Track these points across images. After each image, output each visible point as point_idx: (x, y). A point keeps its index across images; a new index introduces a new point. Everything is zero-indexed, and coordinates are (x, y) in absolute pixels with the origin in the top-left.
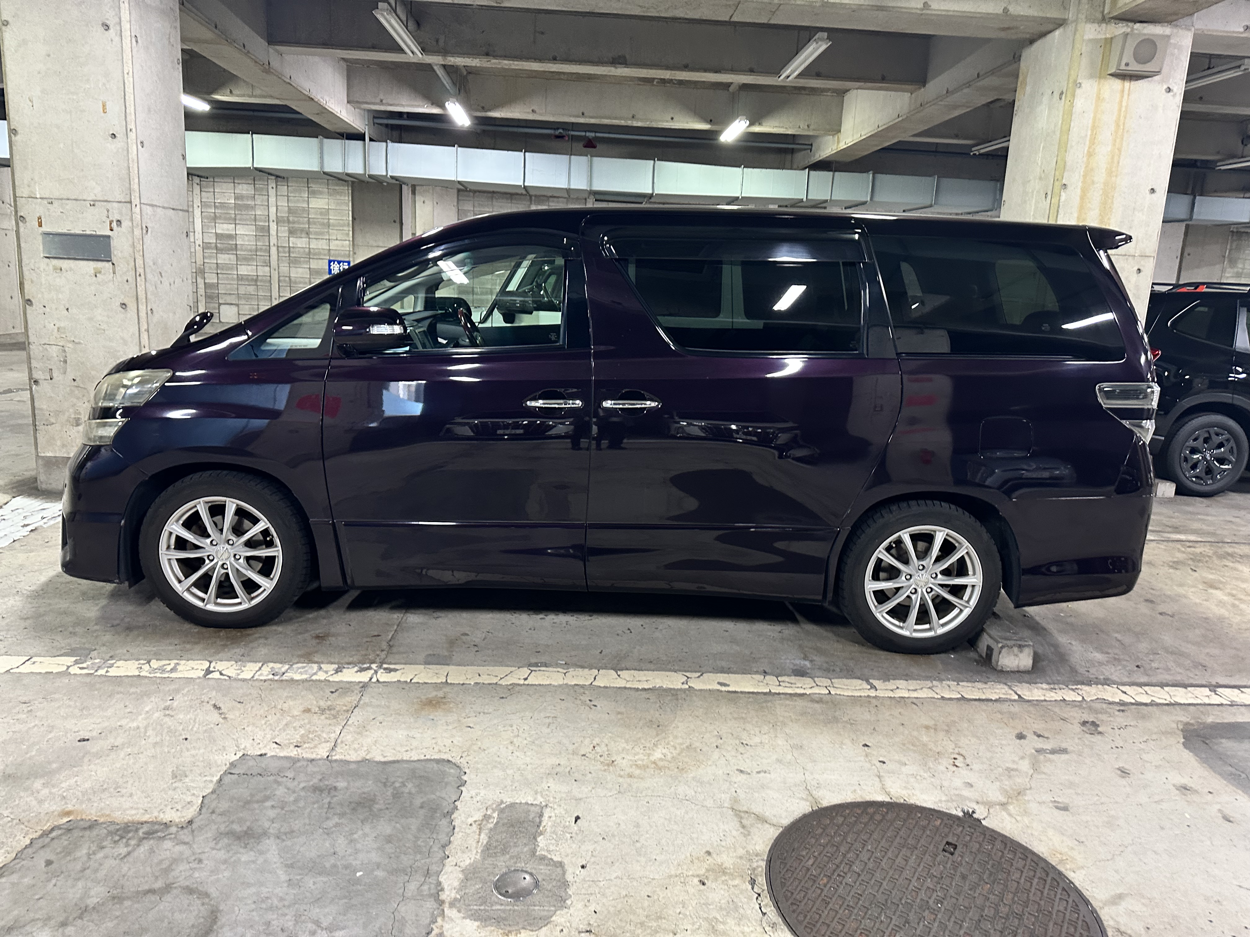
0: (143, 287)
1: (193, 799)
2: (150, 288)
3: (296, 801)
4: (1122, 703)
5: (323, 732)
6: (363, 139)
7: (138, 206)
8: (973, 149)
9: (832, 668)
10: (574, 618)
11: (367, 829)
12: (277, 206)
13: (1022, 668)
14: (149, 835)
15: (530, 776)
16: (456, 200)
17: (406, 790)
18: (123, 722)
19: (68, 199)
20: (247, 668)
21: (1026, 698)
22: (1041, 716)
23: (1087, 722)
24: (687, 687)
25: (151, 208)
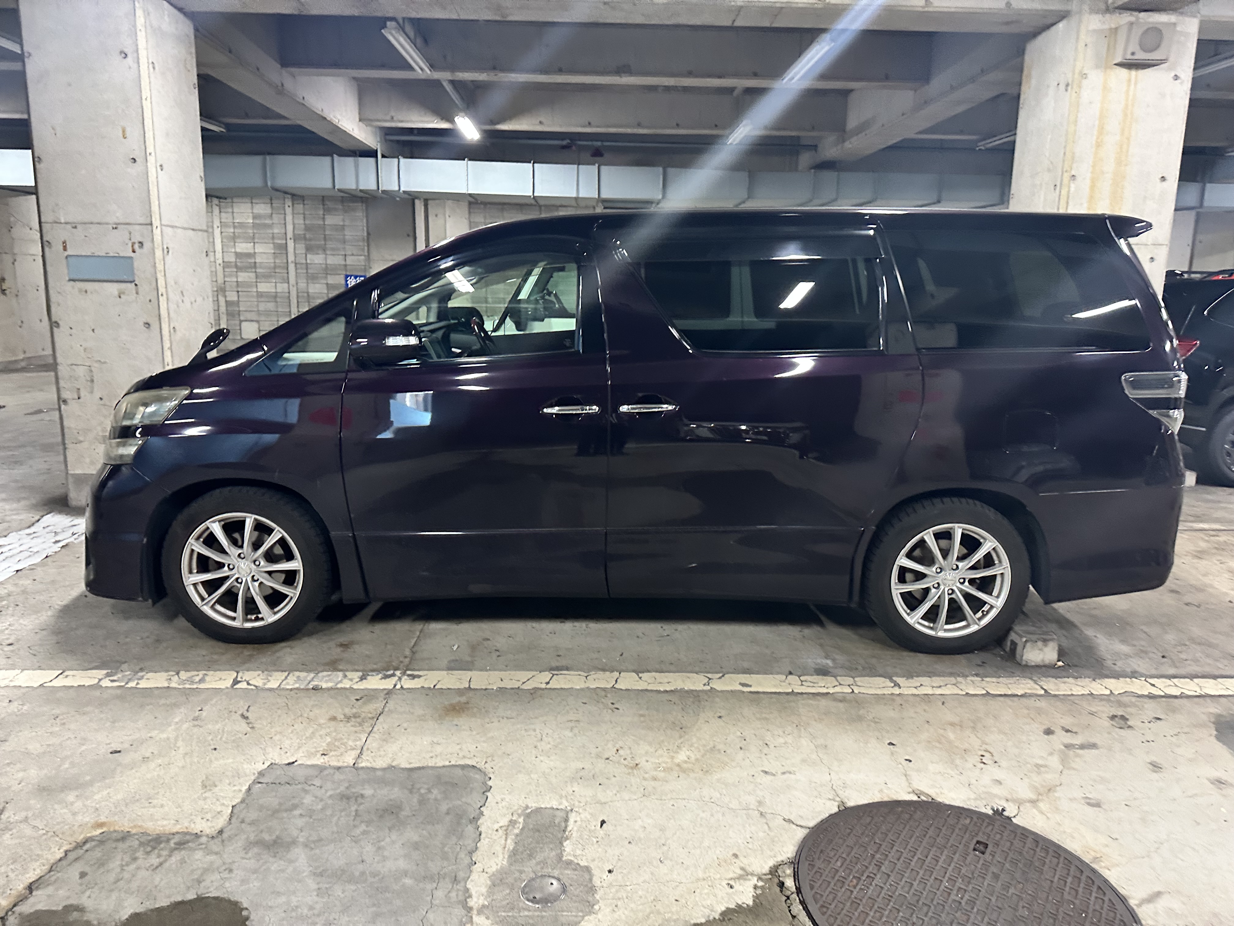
0: (165, 305)
1: (223, 808)
2: (172, 307)
3: (323, 809)
4: (1151, 697)
5: (348, 739)
6: (377, 157)
7: (159, 228)
8: (980, 144)
11: (394, 836)
12: (294, 224)
13: (1047, 662)
14: (181, 845)
15: (554, 780)
16: (467, 212)
17: (432, 796)
18: (154, 733)
19: (92, 223)
20: (274, 677)
21: (1052, 693)
22: (1069, 711)
23: (1116, 716)
24: (709, 688)
25: (170, 229)
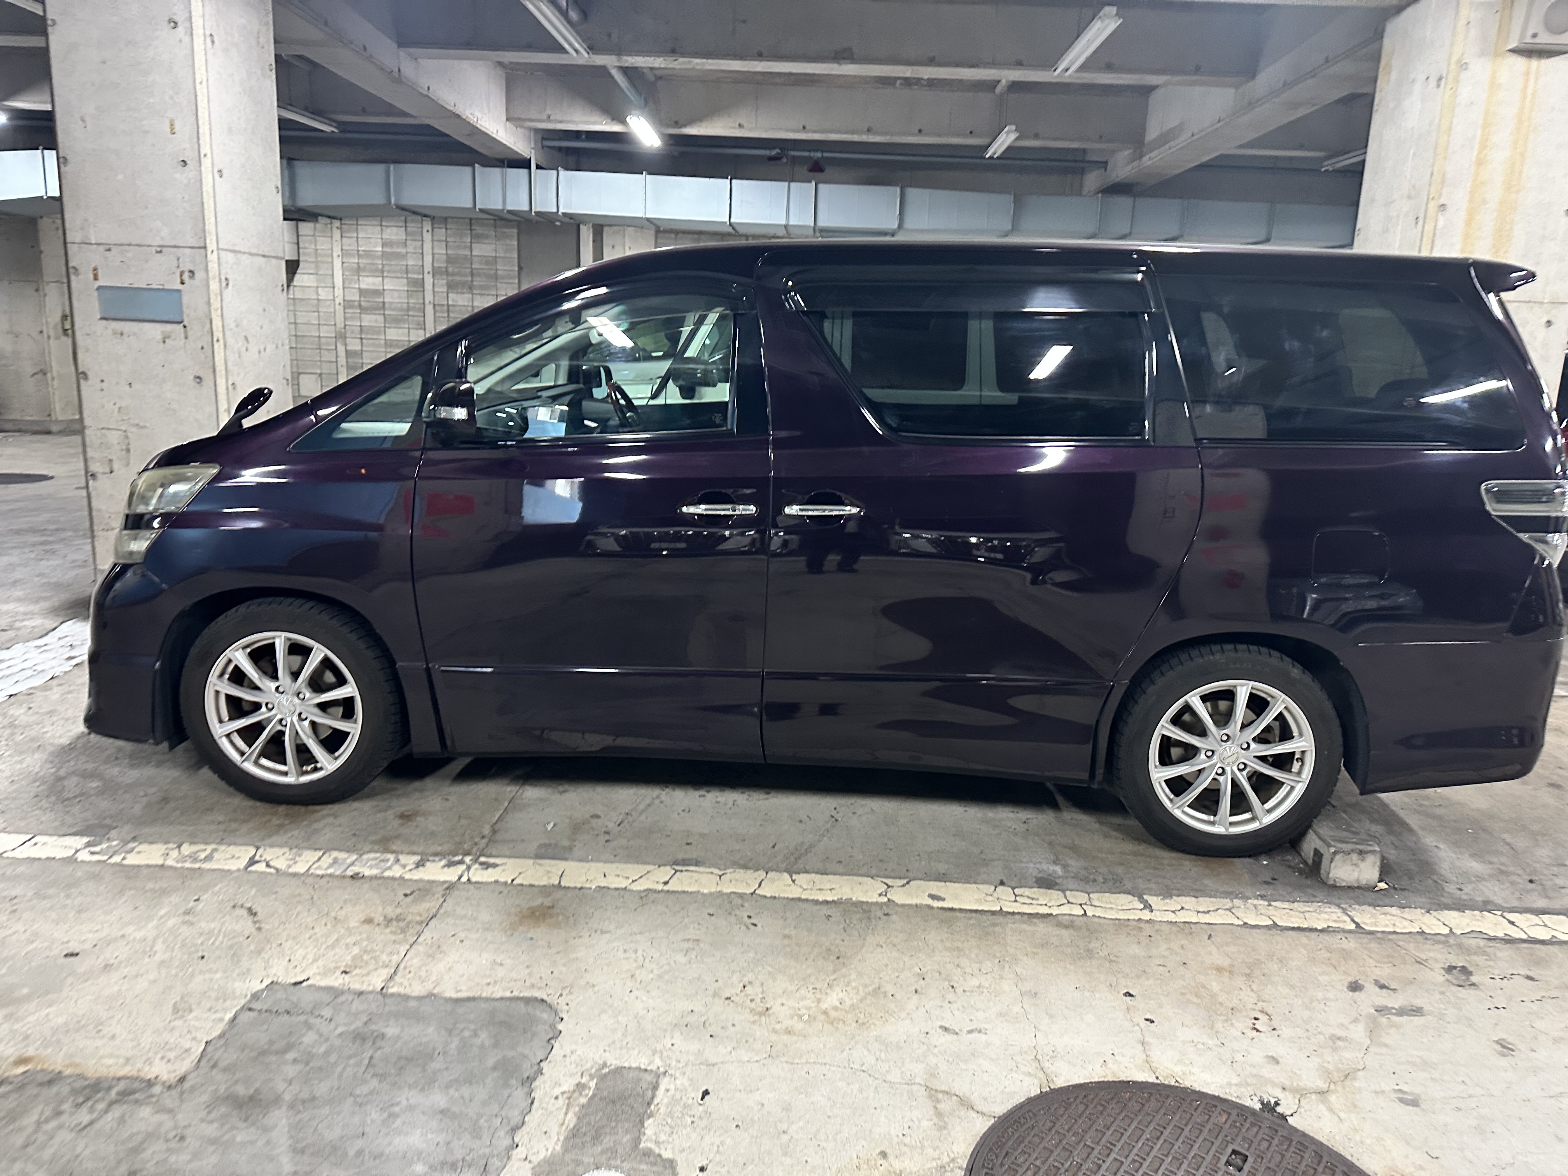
0: (222, 355)
1: (193, 1045)
2: (232, 358)
3: (327, 1053)
4: (1508, 940)
5: (383, 952)
6: (529, 168)
7: (215, 253)
8: (1325, 163)
9: (1092, 877)
10: (745, 796)
12: (433, 254)
13: (1363, 883)
14: (125, 1096)
15: (649, 1028)
16: (653, 243)
17: (478, 1041)
18: (130, 930)
19: (129, 245)
20: (303, 857)
21: (1367, 928)
22: (1388, 956)
23: (1455, 968)
24: (885, 900)
25: (231, 255)
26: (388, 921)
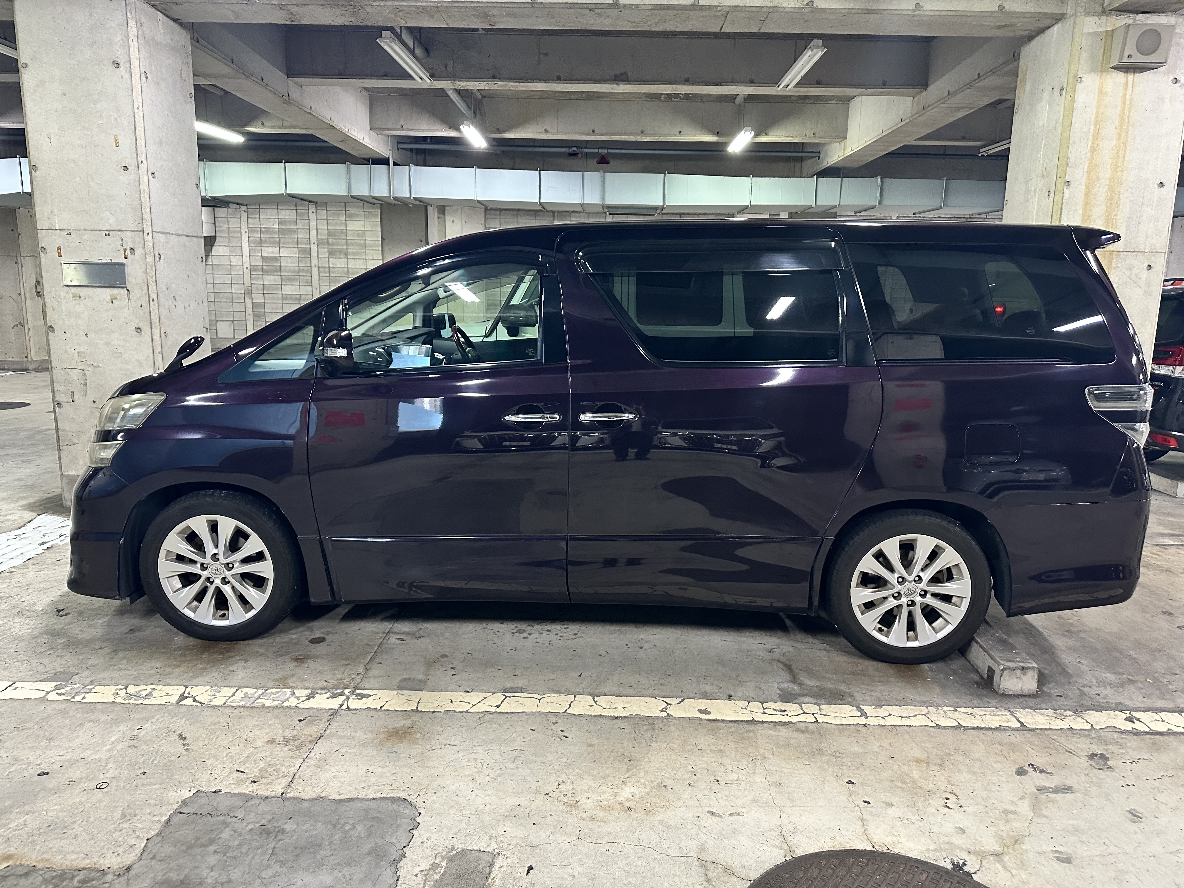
0: (157, 311)
1: (138, 842)
2: (164, 312)
3: (240, 845)
4: (1135, 732)
5: (283, 765)
6: (388, 164)
7: (150, 234)
8: (982, 150)
9: (821, 692)
10: (558, 637)
12: (317, 229)
13: (1026, 692)
15: (486, 818)
17: (355, 834)
19: (85, 230)
20: (221, 693)
21: (1029, 726)
22: (1045, 747)
23: (1096, 755)
24: (666, 715)
25: (163, 236)
26: (287, 741)
